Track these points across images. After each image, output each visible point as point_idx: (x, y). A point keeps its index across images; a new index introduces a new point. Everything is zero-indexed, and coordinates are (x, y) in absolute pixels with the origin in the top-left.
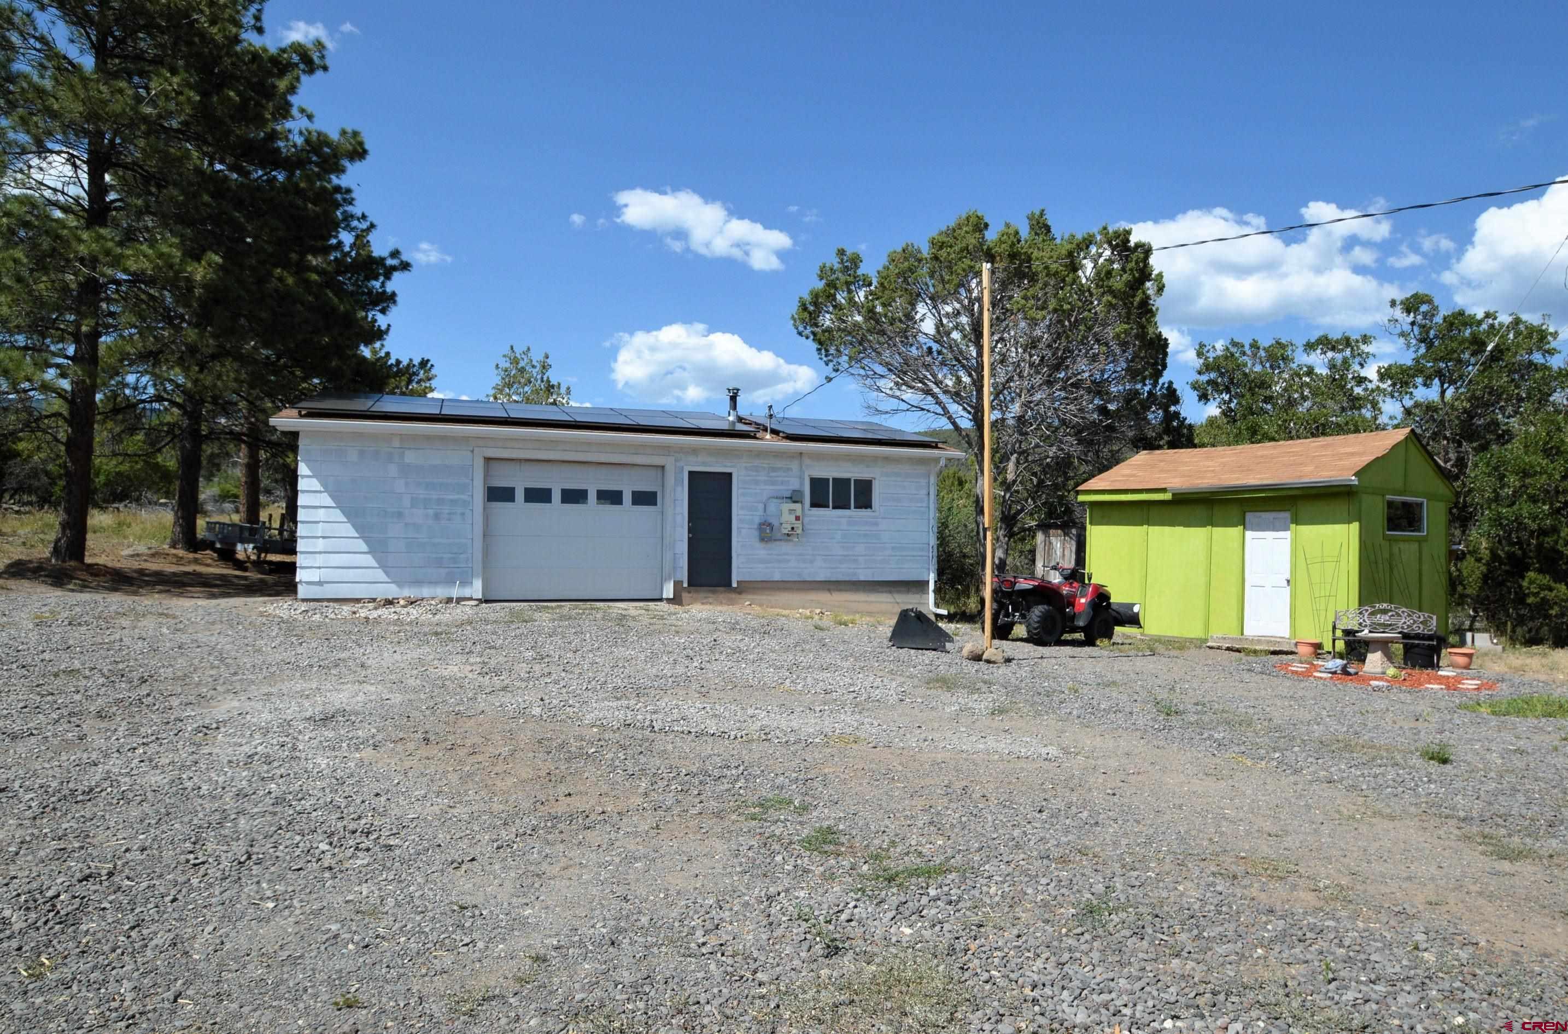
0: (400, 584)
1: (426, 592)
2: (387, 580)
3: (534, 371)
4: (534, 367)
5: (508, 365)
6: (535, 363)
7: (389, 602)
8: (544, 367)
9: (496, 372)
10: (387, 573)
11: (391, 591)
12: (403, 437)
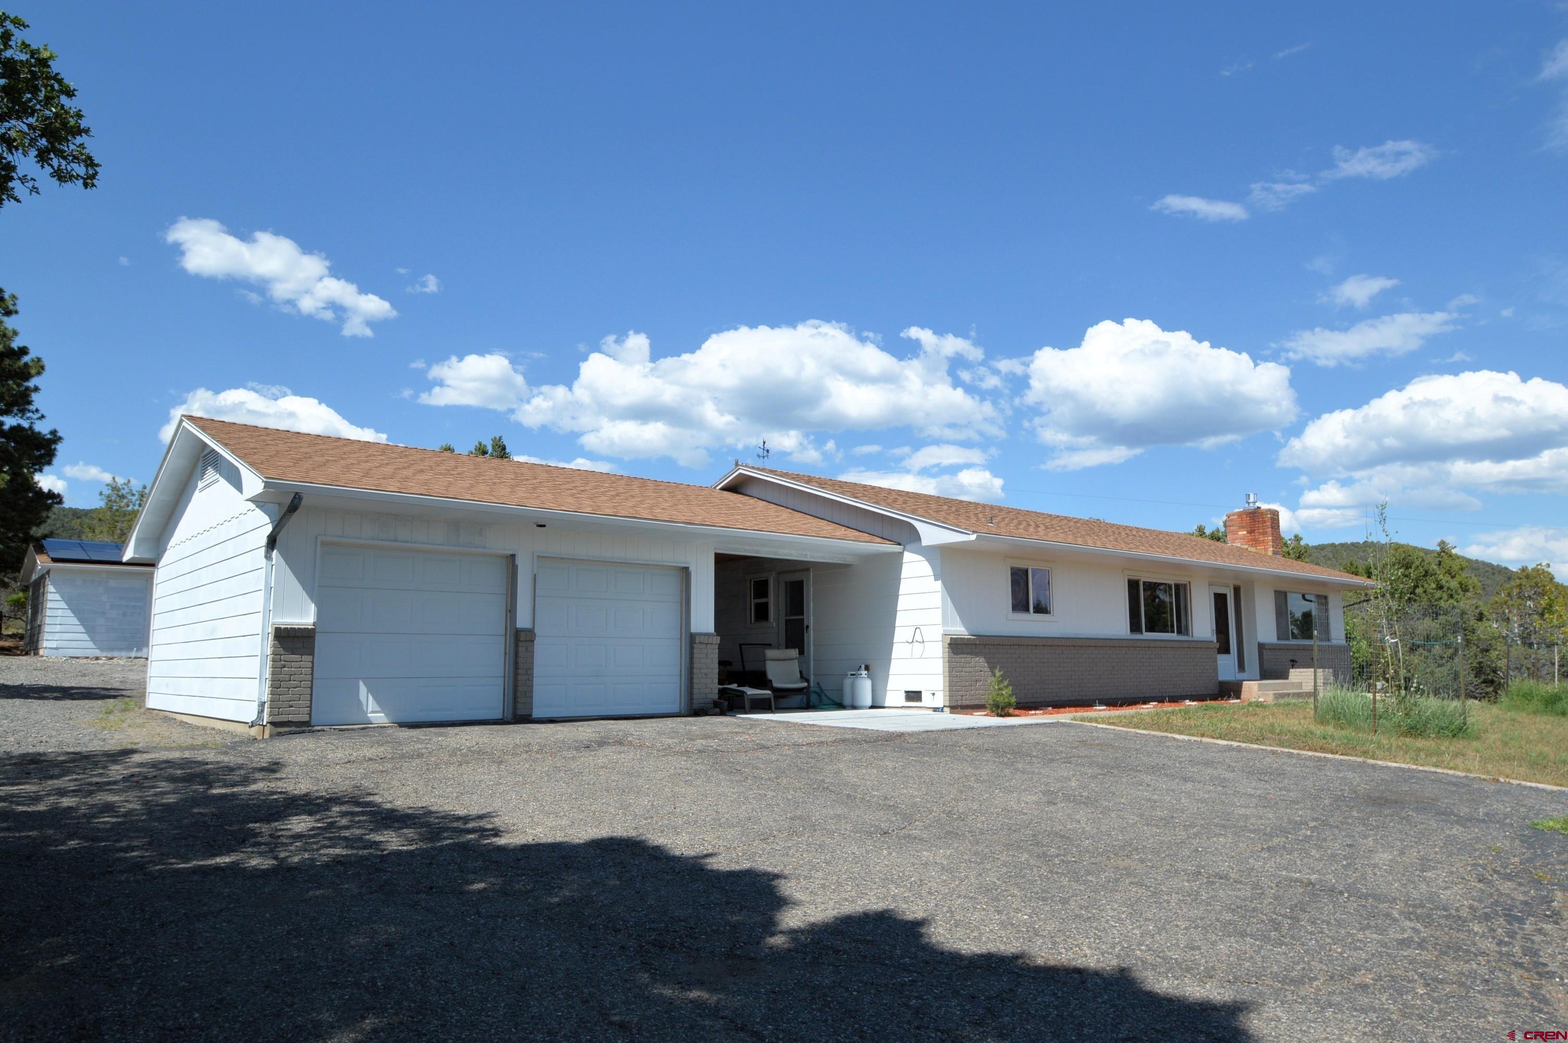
0: (101, 649)
1: (115, 654)
2: (94, 647)
3: (134, 498)
4: (133, 495)
5: (110, 492)
6: (135, 492)
7: (97, 658)
8: (142, 496)
9: (100, 497)
10: (95, 644)
11: (98, 653)
12: (107, 572)
